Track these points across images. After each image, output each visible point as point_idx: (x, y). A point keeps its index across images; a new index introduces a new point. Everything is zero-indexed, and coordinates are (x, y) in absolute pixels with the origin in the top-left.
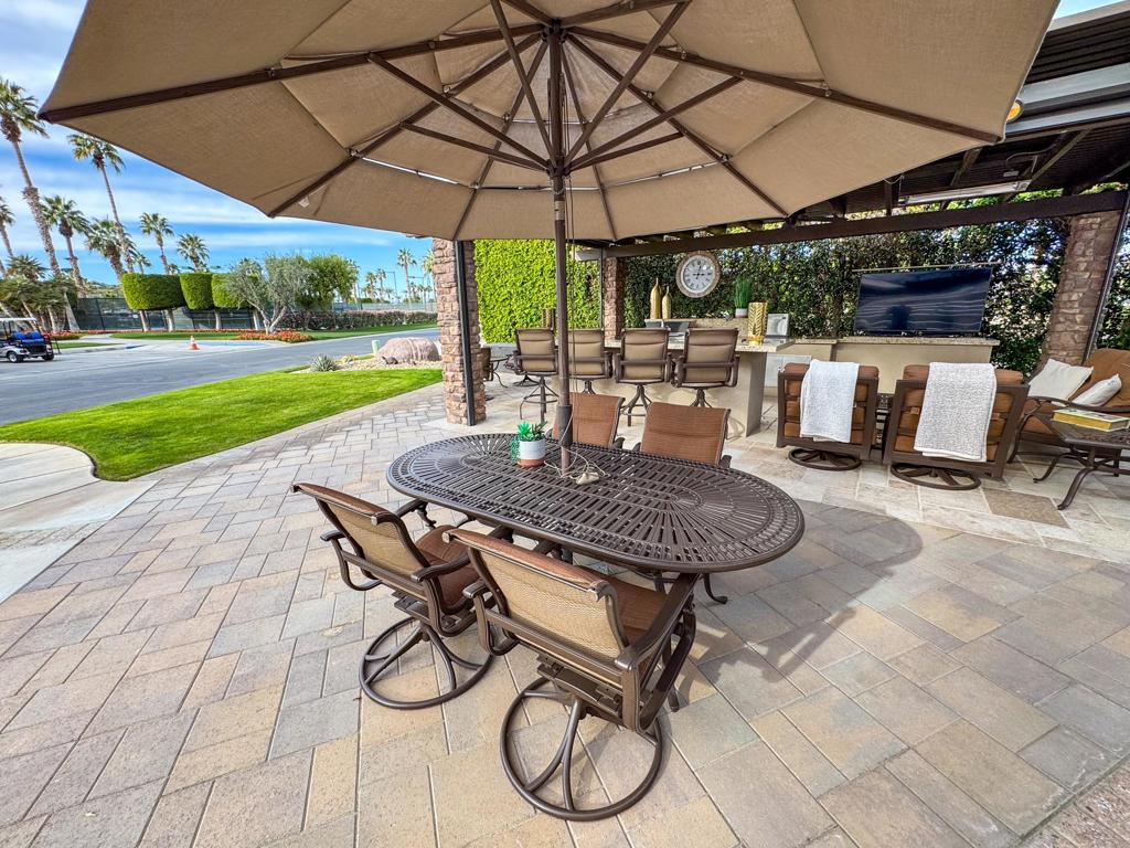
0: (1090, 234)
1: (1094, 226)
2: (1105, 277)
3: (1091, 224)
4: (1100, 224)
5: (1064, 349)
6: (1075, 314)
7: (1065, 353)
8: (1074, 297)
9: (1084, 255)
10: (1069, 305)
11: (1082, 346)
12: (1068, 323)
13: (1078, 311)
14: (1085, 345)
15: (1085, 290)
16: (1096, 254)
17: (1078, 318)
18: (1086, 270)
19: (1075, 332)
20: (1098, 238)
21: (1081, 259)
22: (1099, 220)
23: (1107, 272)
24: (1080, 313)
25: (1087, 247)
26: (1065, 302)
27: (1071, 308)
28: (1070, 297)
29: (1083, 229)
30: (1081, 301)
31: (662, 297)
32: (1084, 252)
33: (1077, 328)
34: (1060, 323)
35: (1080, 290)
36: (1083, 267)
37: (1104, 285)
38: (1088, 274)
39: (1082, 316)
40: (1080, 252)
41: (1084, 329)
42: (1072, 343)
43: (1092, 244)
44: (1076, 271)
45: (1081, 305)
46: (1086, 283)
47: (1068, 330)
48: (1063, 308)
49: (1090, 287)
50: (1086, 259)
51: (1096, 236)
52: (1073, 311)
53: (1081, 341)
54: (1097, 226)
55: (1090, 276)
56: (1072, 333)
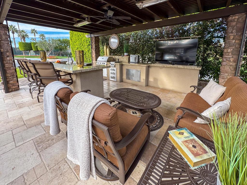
0: (234, 24)
1: (235, 20)
2: (241, 42)
3: (234, 19)
4: (238, 19)
5: (227, 73)
6: (230, 58)
7: (227, 74)
8: (229, 51)
9: (232, 33)
11: (234, 72)
12: (227, 62)
13: (231, 56)
14: (235, 71)
15: (234, 48)
16: (237, 32)
17: (232, 60)
18: (233, 39)
19: (231, 65)
20: (237, 25)
22: (237, 17)
23: (242, 40)
24: (232, 57)
25: (233, 29)
26: (226, 53)
27: (228, 55)
28: (228, 50)
29: (231, 21)
30: (232, 52)
31: (107, 48)
32: (232, 31)
33: (231, 64)
34: (225, 61)
35: (231, 48)
36: (232, 37)
37: (241, 46)
39: (233, 59)
40: (230, 31)
41: (234, 64)
42: (230, 70)
43: (235, 28)
44: (229, 39)
45: (232, 54)
46: (233, 45)
47: (228, 64)
48: (225, 55)
49: (235, 47)
50: (233, 34)
51: (236, 24)
52: (229, 57)
53: (233, 70)
54: (237, 20)
55: (235, 42)
56: (229, 66)
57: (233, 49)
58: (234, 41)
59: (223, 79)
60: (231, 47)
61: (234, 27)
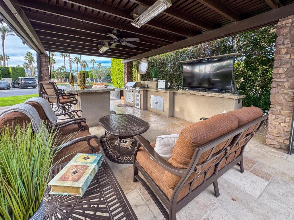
0: (286, 30)
1: (288, 25)
3: (286, 24)
4: (292, 23)
5: (279, 105)
6: (283, 82)
7: (280, 108)
8: (281, 71)
9: (283, 44)
10: (278, 76)
12: (279, 88)
13: (285, 80)
14: (293, 103)
15: (288, 66)
16: (292, 42)
17: (286, 85)
18: (287, 53)
19: (286, 93)
20: (292, 32)
21: (282, 46)
22: (290, 21)
24: (287, 81)
25: (285, 39)
26: (275, 74)
27: (280, 78)
28: (278, 71)
31: (138, 74)
32: (283, 42)
33: (285, 91)
34: (274, 87)
35: (285, 66)
36: (284, 51)
38: (289, 55)
39: (289, 83)
40: (281, 42)
41: (291, 92)
42: (284, 101)
43: (288, 36)
44: (280, 54)
45: (287, 76)
46: (288, 62)
47: (280, 92)
48: (275, 78)
49: (291, 65)
50: (286, 46)
51: (290, 30)
52: (282, 80)
53: (290, 101)
54: (290, 24)
55: (290, 57)
56: (284, 95)
57: (288, 69)
58: (288, 56)
59: (274, 114)
60: (283, 65)
61: (286, 36)
